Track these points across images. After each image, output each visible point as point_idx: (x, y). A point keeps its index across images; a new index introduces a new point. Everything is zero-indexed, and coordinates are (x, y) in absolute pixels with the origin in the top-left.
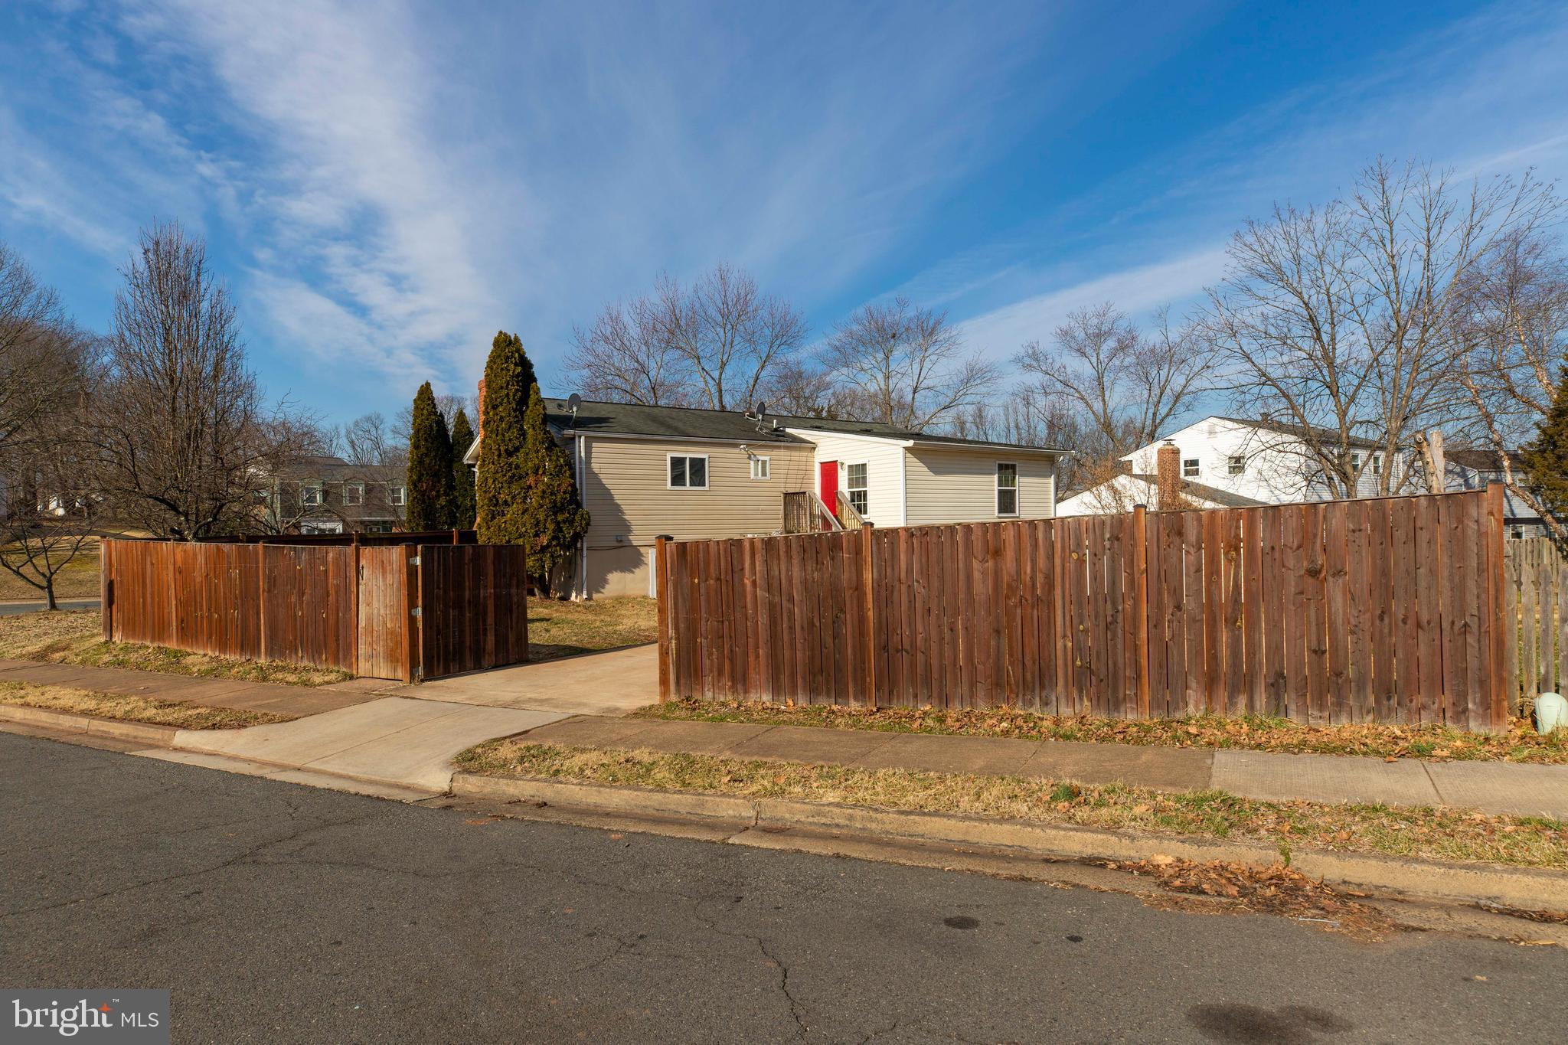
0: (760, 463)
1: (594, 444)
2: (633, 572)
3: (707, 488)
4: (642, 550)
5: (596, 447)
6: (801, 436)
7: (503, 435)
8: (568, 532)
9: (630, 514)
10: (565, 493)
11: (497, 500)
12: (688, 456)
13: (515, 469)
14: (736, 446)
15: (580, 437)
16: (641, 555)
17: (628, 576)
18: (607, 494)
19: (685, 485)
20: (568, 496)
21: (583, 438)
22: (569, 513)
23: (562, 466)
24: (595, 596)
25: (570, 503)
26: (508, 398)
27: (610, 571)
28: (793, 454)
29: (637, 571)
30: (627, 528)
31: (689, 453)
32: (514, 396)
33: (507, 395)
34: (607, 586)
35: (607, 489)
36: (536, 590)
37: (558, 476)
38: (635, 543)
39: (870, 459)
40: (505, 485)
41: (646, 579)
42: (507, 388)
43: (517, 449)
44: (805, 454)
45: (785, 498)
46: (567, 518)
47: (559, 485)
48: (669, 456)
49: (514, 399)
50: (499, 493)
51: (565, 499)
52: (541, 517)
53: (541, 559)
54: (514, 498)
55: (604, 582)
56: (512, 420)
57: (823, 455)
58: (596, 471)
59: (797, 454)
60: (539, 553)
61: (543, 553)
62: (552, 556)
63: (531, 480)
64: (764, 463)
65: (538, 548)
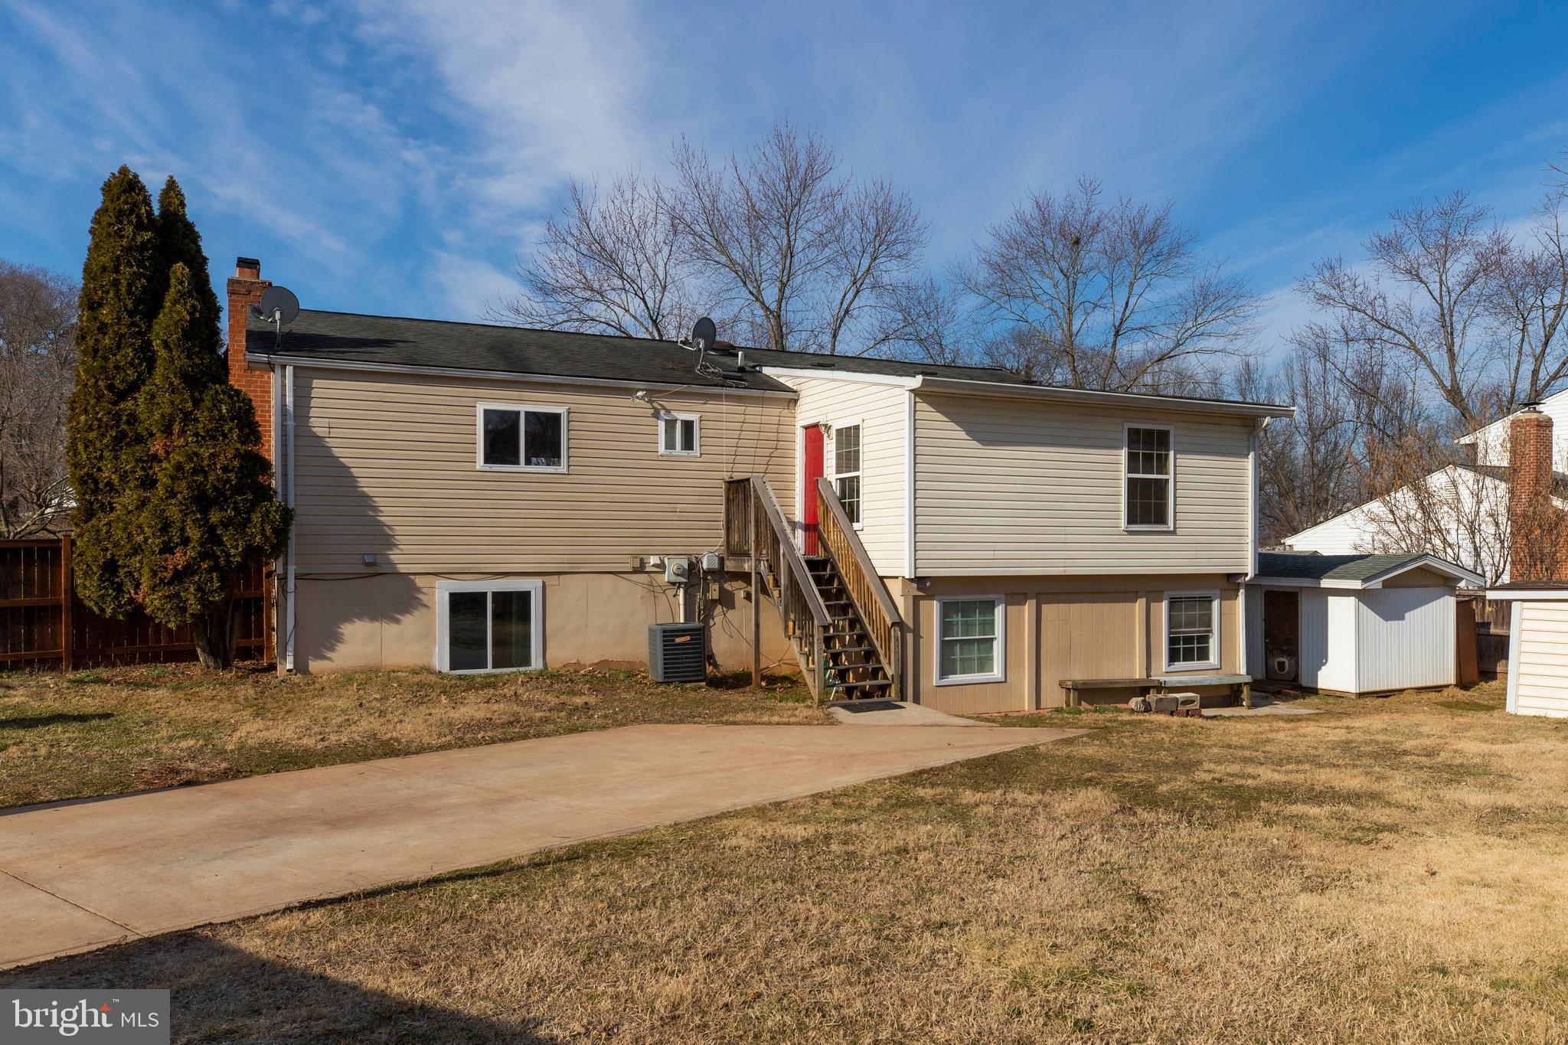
0: (679, 425)
1: (316, 383)
2: (397, 621)
3: (563, 468)
4: (419, 581)
5: (320, 387)
6: (782, 380)
7: (106, 359)
8: (234, 547)
9: (389, 514)
10: (225, 469)
11: (96, 482)
12: (523, 408)
13: (128, 423)
14: (629, 392)
15: (284, 367)
16: (418, 590)
17: (389, 629)
18: (343, 476)
19: (516, 462)
20: (232, 476)
21: (289, 370)
22: (236, 509)
23: (222, 417)
24: (315, 666)
25: (238, 490)
26: (117, 292)
27: (348, 619)
28: (750, 410)
29: (407, 619)
30: (386, 539)
31: (525, 404)
32: (130, 285)
33: (116, 283)
34: (340, 648)
35: (344, 466)
36: (199, 651)
37: (213, 438)
38: (402, 568)
39: (863, 416)
40: (106, 454)
41: (427, 636)
42: (117, 270)
43: (134, 387)
44: (776, 411)
45: (728, 490)
46: (230, 519)
47: (213, 456)
48: (481, 408)
49: (129, 292)
50: (100, 470)
51: (228, 481)
52: (173, 512)
53: (177, 595)
54: (123, 478)
55: (333, 639)
56: (124, 330)
57: (806, 414)
58: (320, 432)
59: (757, 410)
60: (170, 583)
61: (181, 582)
62: (199, 589)
63: (157, 447)
64: (688, 426)
65: (169, 575)
